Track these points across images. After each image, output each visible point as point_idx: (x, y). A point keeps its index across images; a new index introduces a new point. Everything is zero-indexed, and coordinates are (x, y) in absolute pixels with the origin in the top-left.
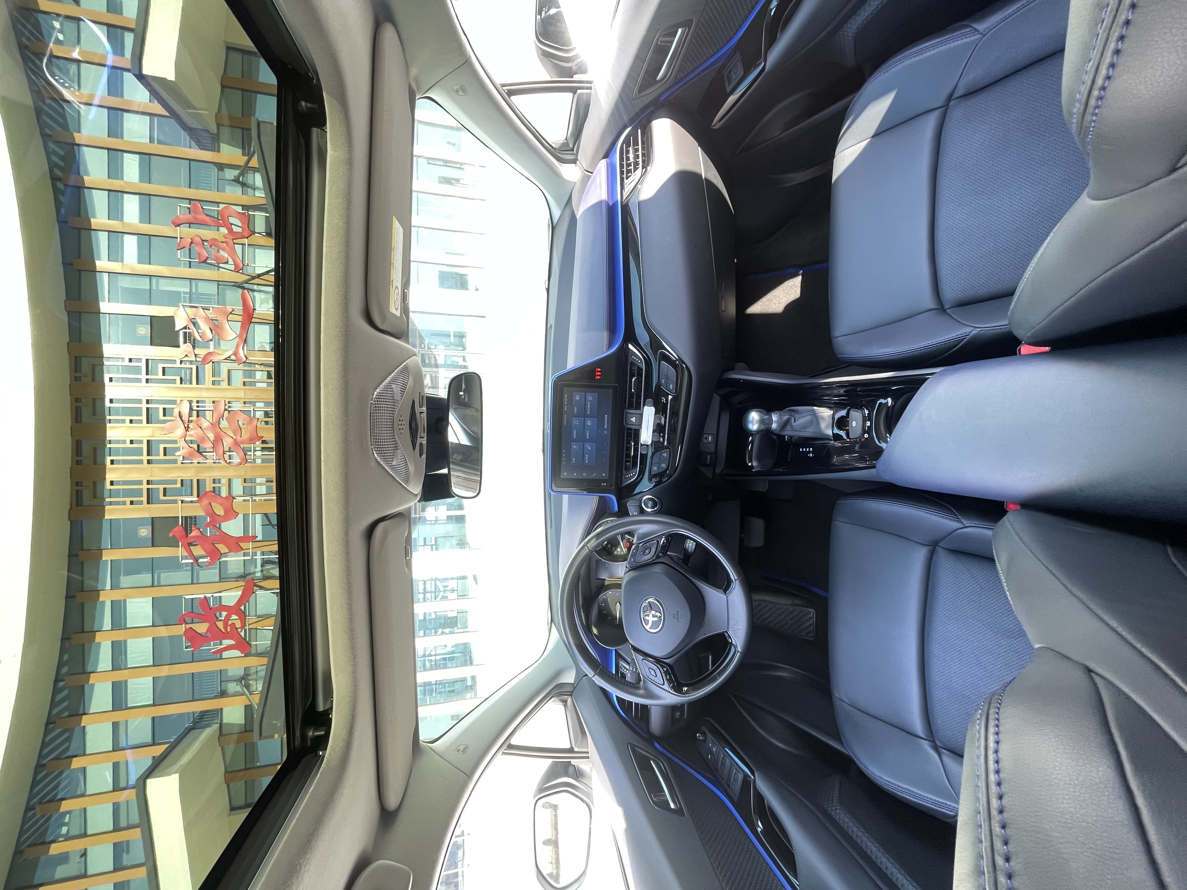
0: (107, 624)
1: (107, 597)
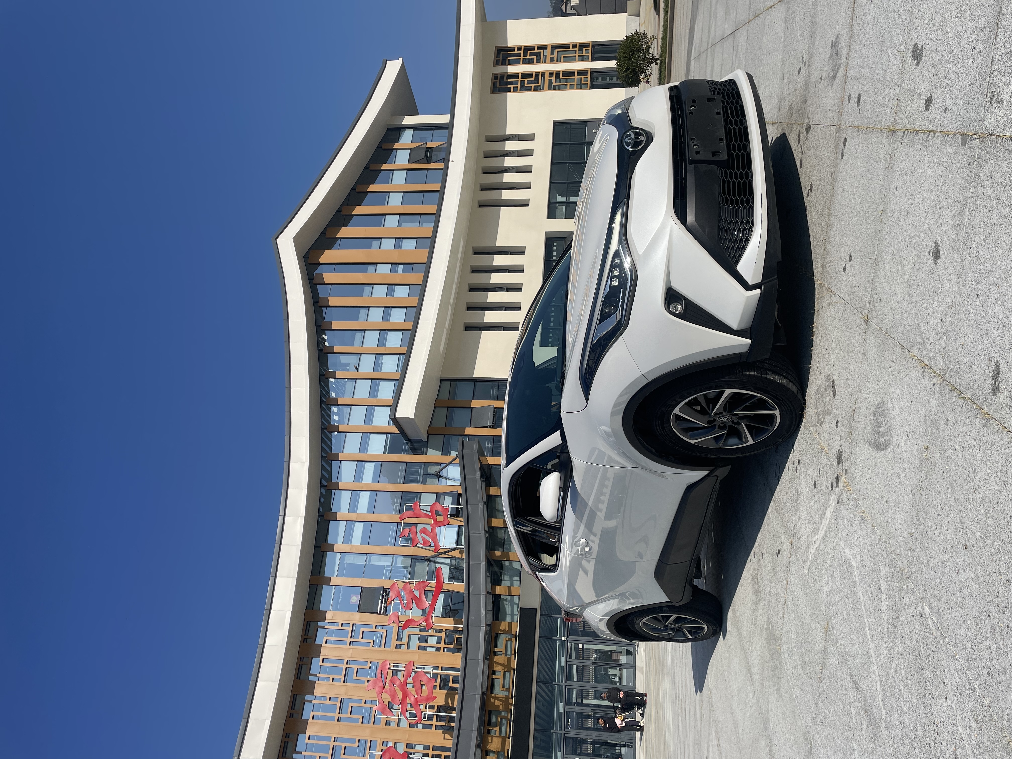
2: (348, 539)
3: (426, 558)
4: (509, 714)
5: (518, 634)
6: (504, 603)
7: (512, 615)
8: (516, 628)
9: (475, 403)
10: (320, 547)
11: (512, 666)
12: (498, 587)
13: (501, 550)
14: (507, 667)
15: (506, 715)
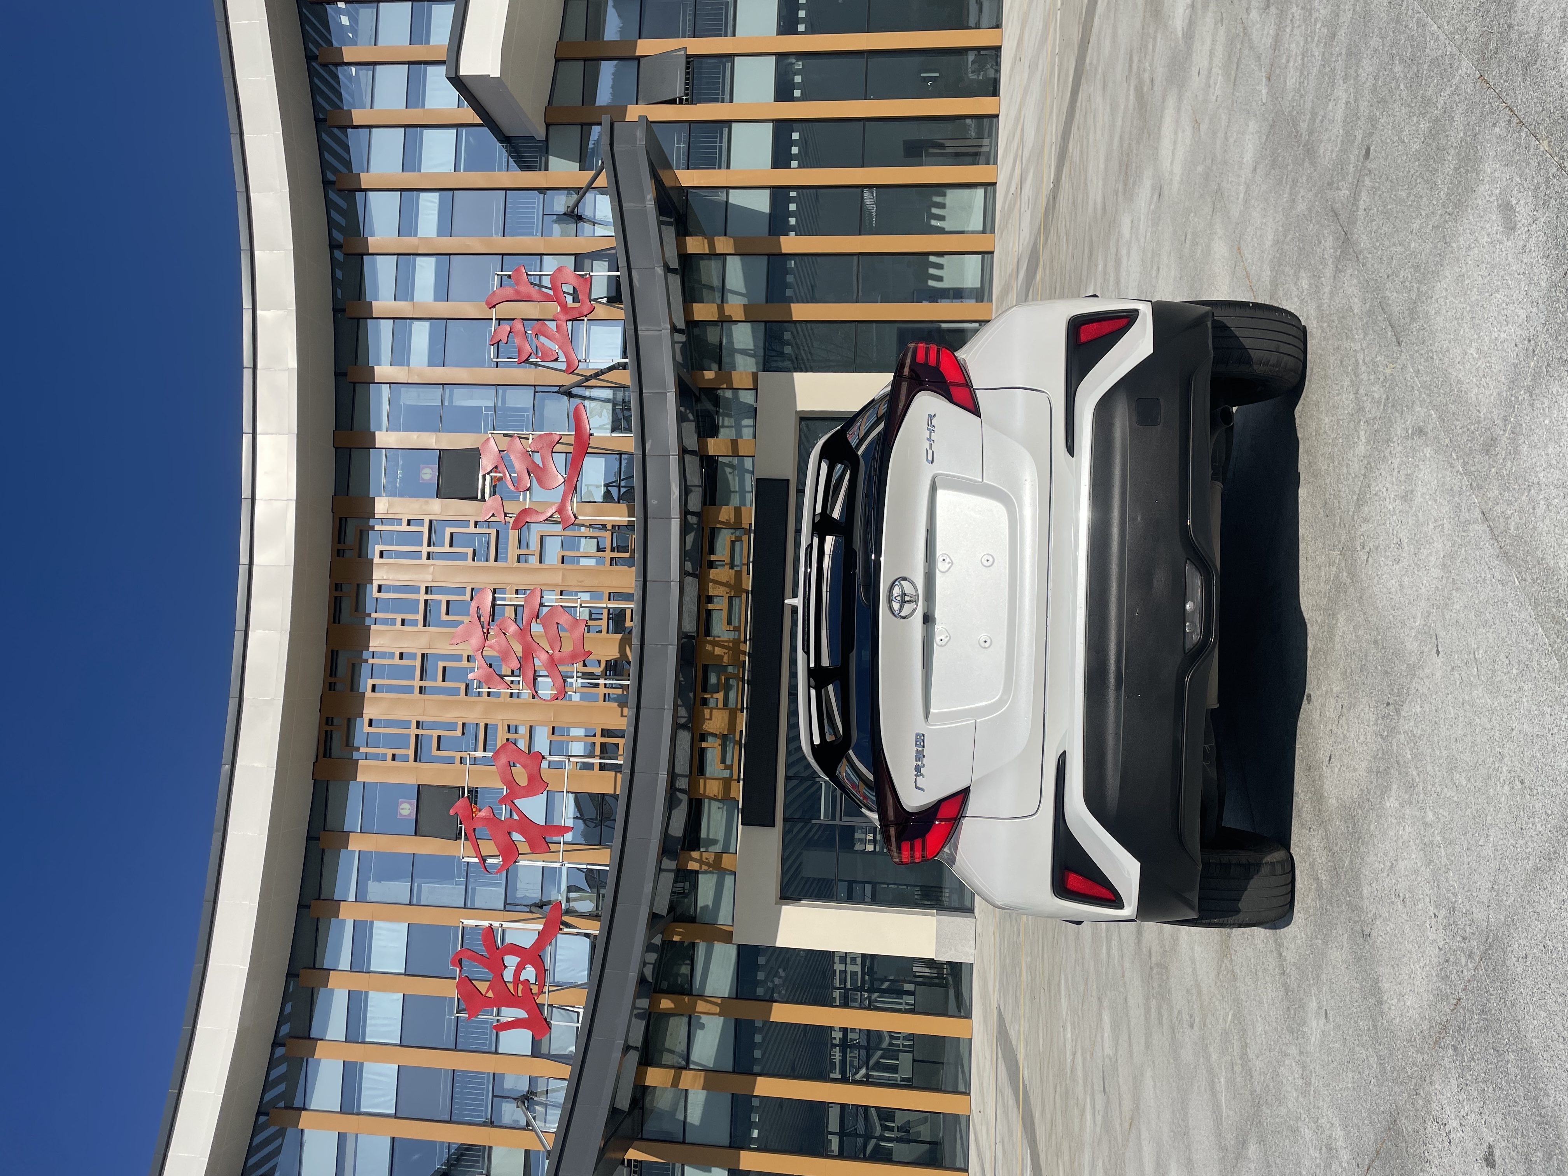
0: (345, 962)
1: (348, 915)
2: (400, 356)
3: (562, 389)
4: (741, 670)
5: (753, 528)
6: (725, 471)
7: (742, 492)
8: (749, 517)
9: (646, 47)
10: (345, 374)
11: (744, 587)
12: (711, 442)
13: (715, 366)
14: (736, 588)
15: (736, 672)
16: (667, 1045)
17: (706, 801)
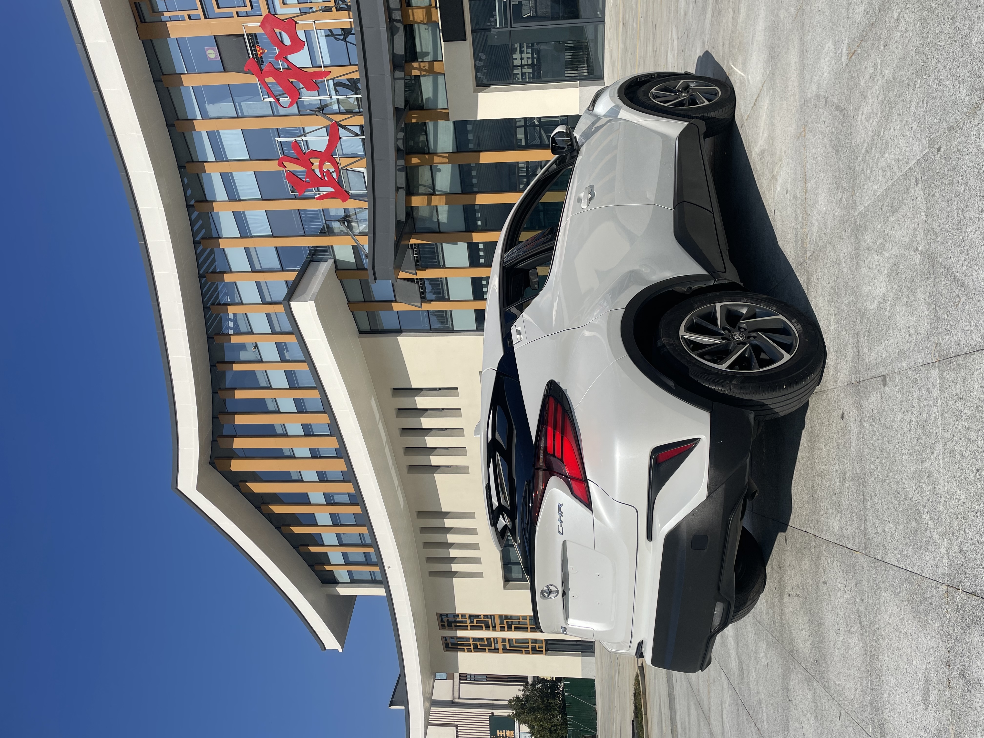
1: (201, 128)
16: (420, 183)
17: (416, 25)
